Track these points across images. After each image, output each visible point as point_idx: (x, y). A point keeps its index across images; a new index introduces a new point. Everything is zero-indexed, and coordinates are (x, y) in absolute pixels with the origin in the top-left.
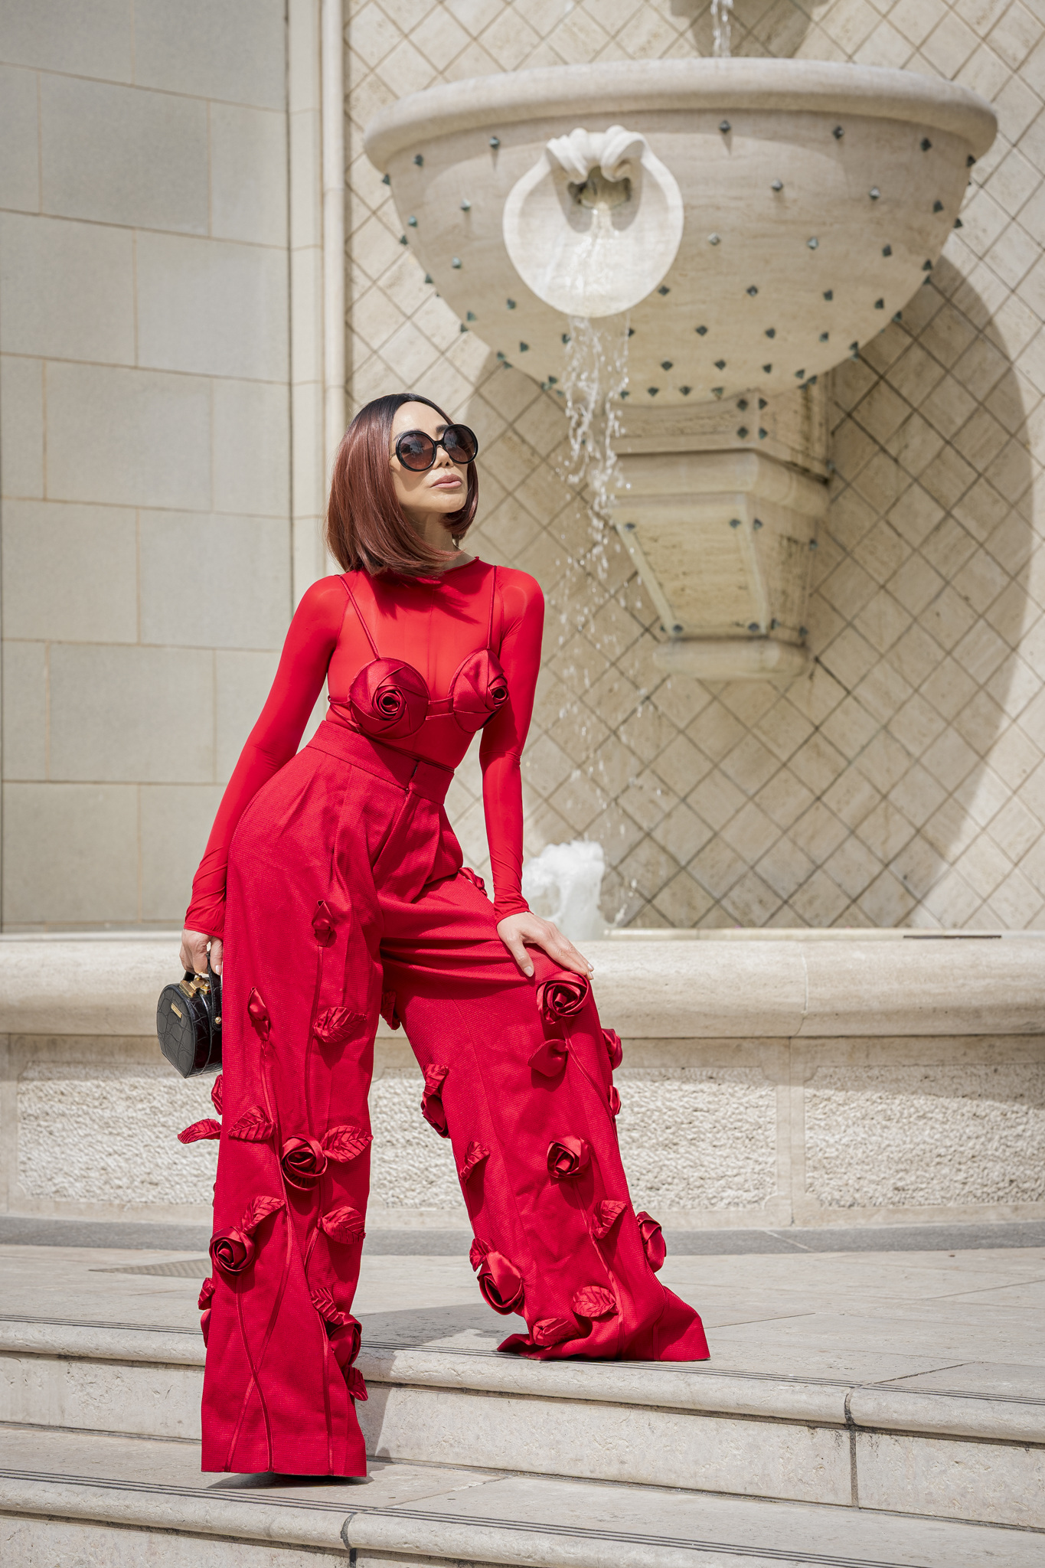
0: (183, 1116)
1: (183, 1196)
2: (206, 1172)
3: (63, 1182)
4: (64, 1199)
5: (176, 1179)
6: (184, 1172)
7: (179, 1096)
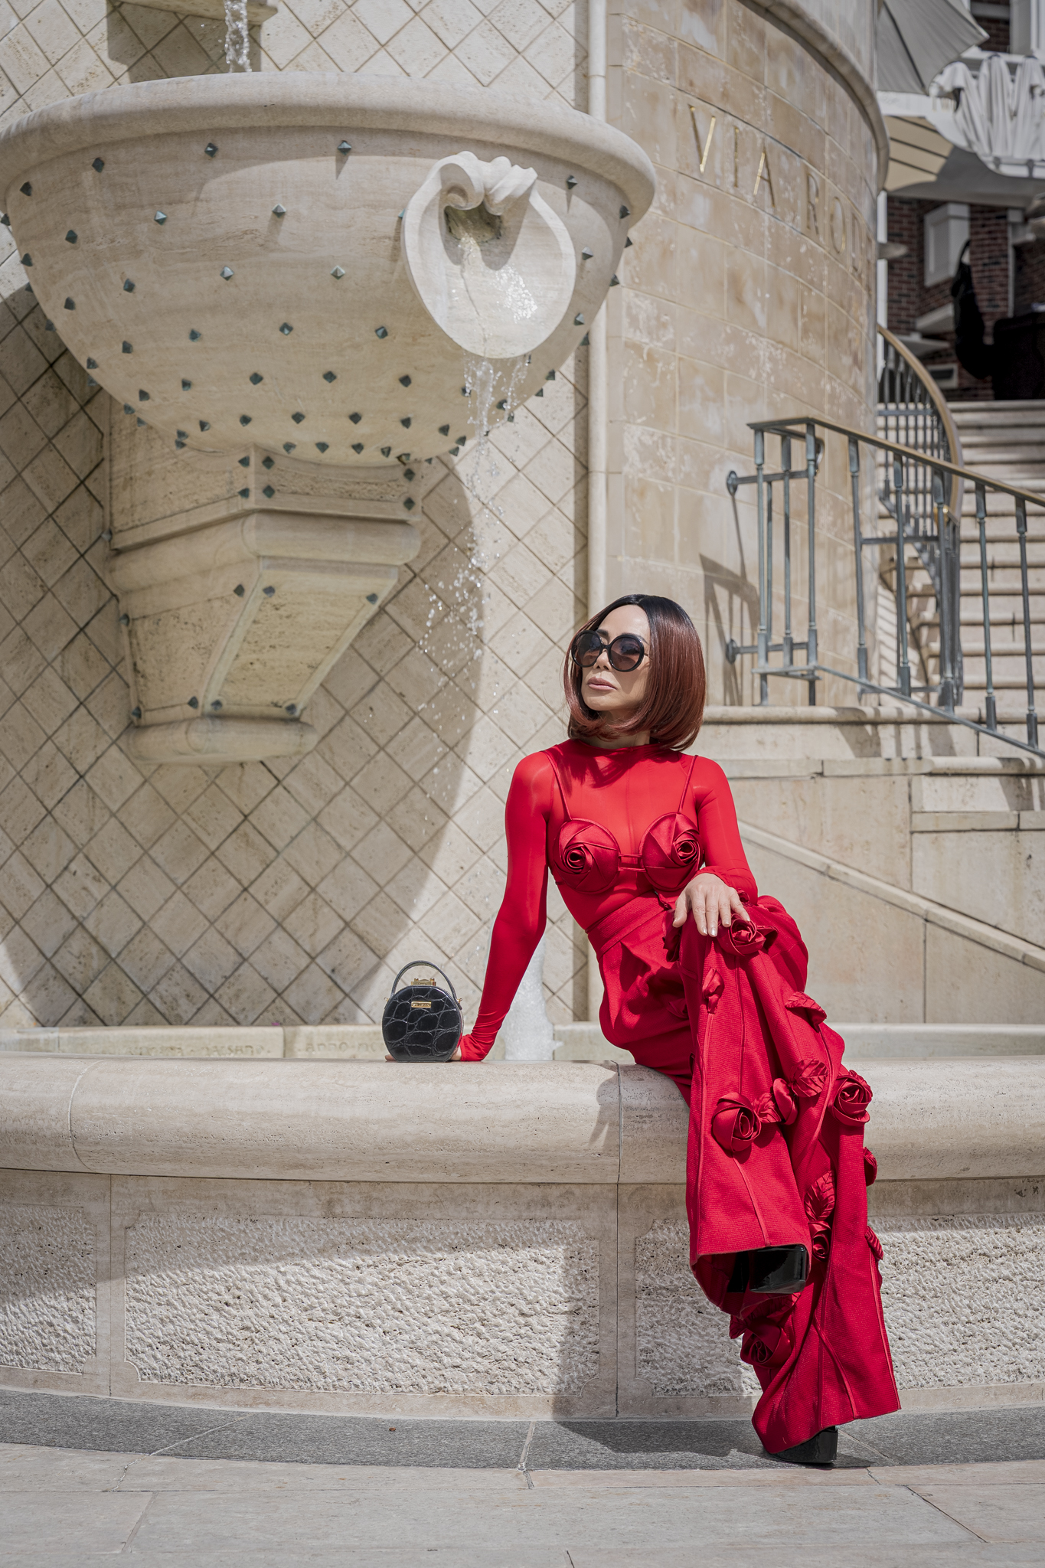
0: (911, 1278)
1: (911, 1378)
2: (941, 1346)
3: (725, 1372)
4: (725, 1394)
5: (902, 1357)
6: (913, 1349)
7: (905, 1255)
